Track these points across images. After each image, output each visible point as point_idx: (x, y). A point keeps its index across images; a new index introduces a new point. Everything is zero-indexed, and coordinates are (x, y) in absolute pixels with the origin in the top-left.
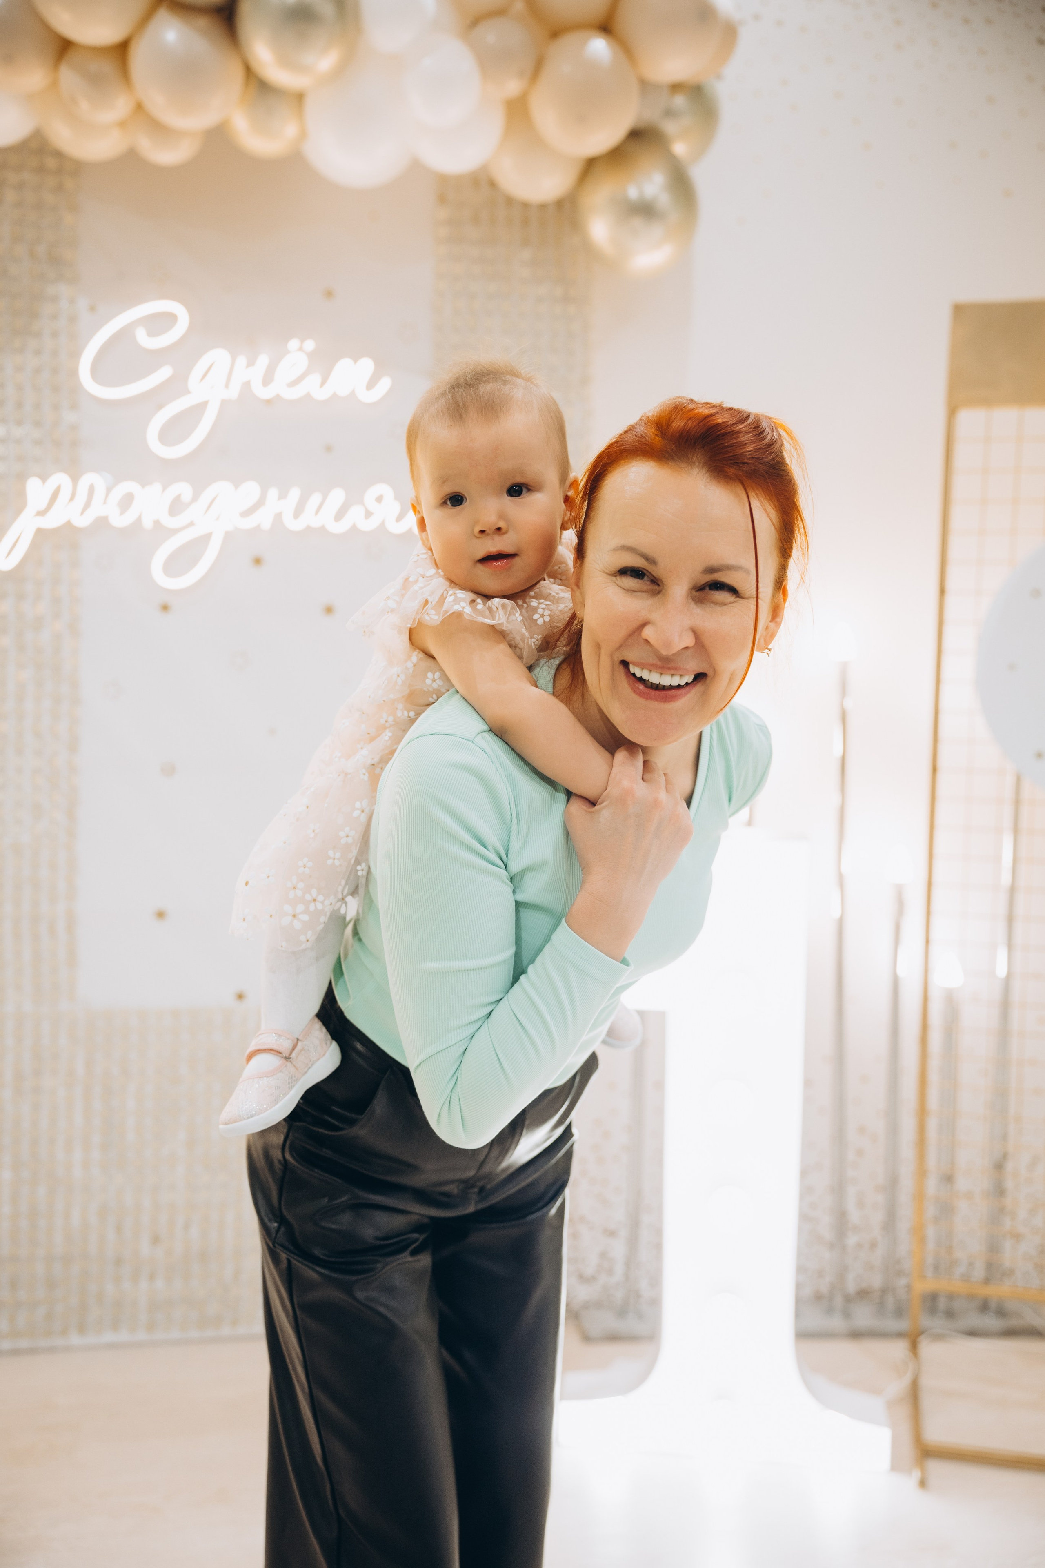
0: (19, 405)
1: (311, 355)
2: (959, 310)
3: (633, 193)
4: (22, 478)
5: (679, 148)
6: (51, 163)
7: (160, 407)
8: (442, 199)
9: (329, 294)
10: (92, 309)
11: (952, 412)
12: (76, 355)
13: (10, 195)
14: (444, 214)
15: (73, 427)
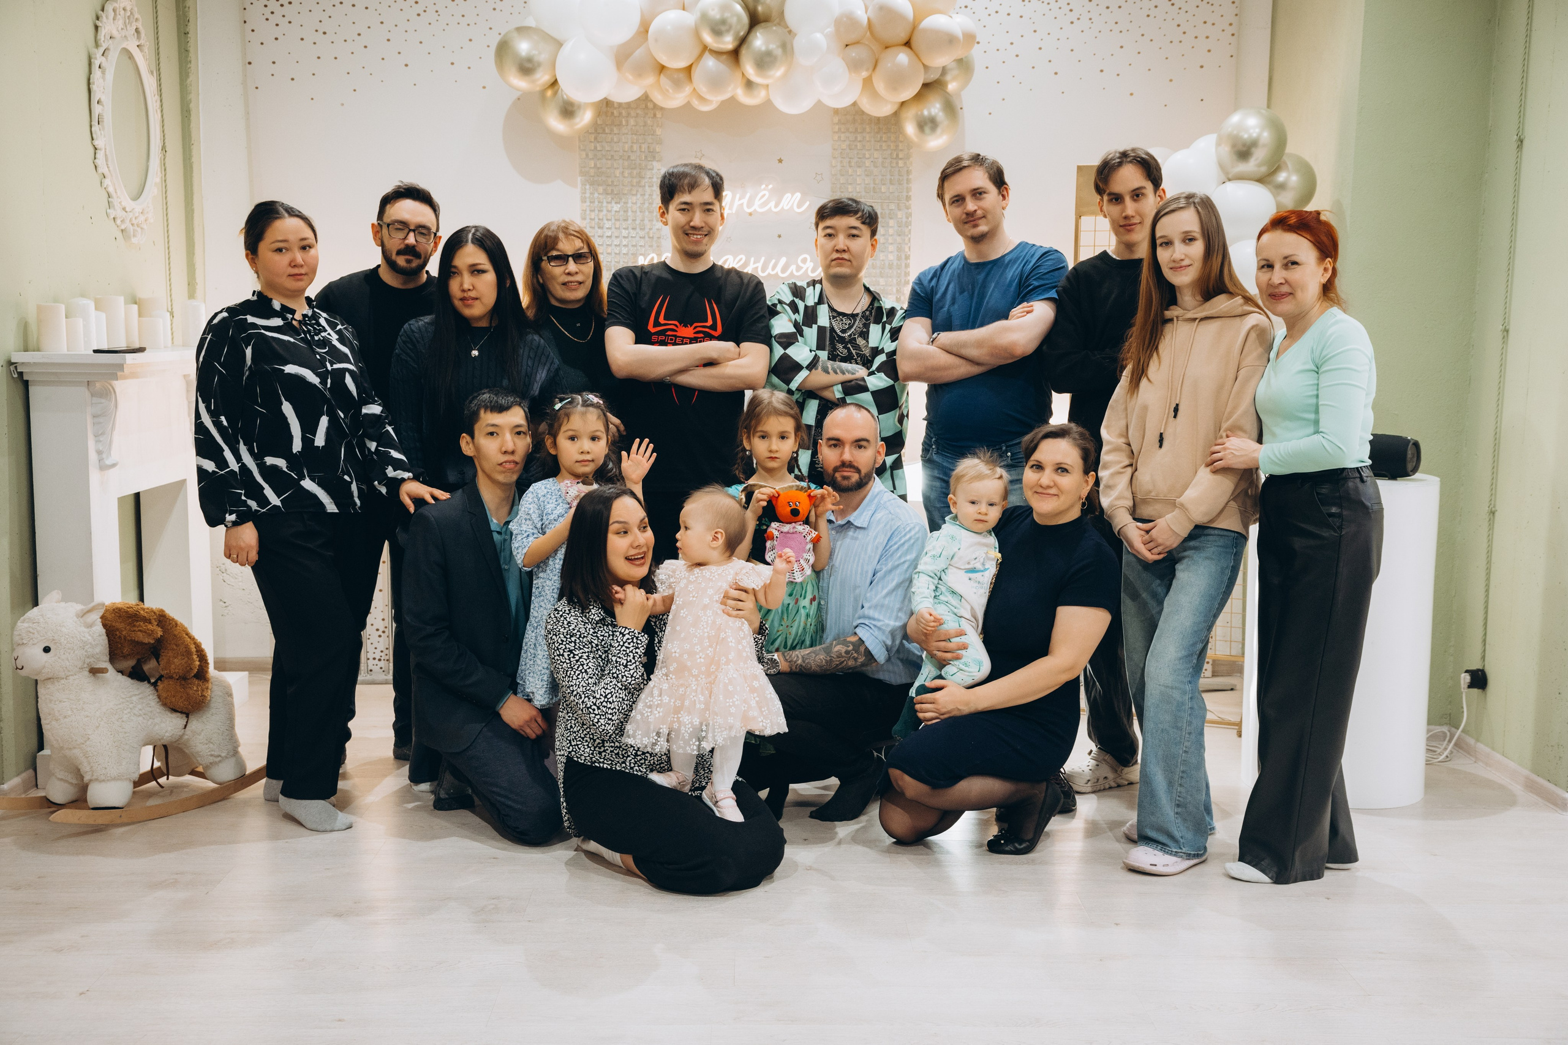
1: (771, 191)
2: (1080, 168)
3: (926, 113)
5: (951, 87)
6: (650, 105)
8: (832, 120)
9: (780, 161)
11: (1078, 217)
13: (632, 122)
14: (836, 120)
15: (658, 229)
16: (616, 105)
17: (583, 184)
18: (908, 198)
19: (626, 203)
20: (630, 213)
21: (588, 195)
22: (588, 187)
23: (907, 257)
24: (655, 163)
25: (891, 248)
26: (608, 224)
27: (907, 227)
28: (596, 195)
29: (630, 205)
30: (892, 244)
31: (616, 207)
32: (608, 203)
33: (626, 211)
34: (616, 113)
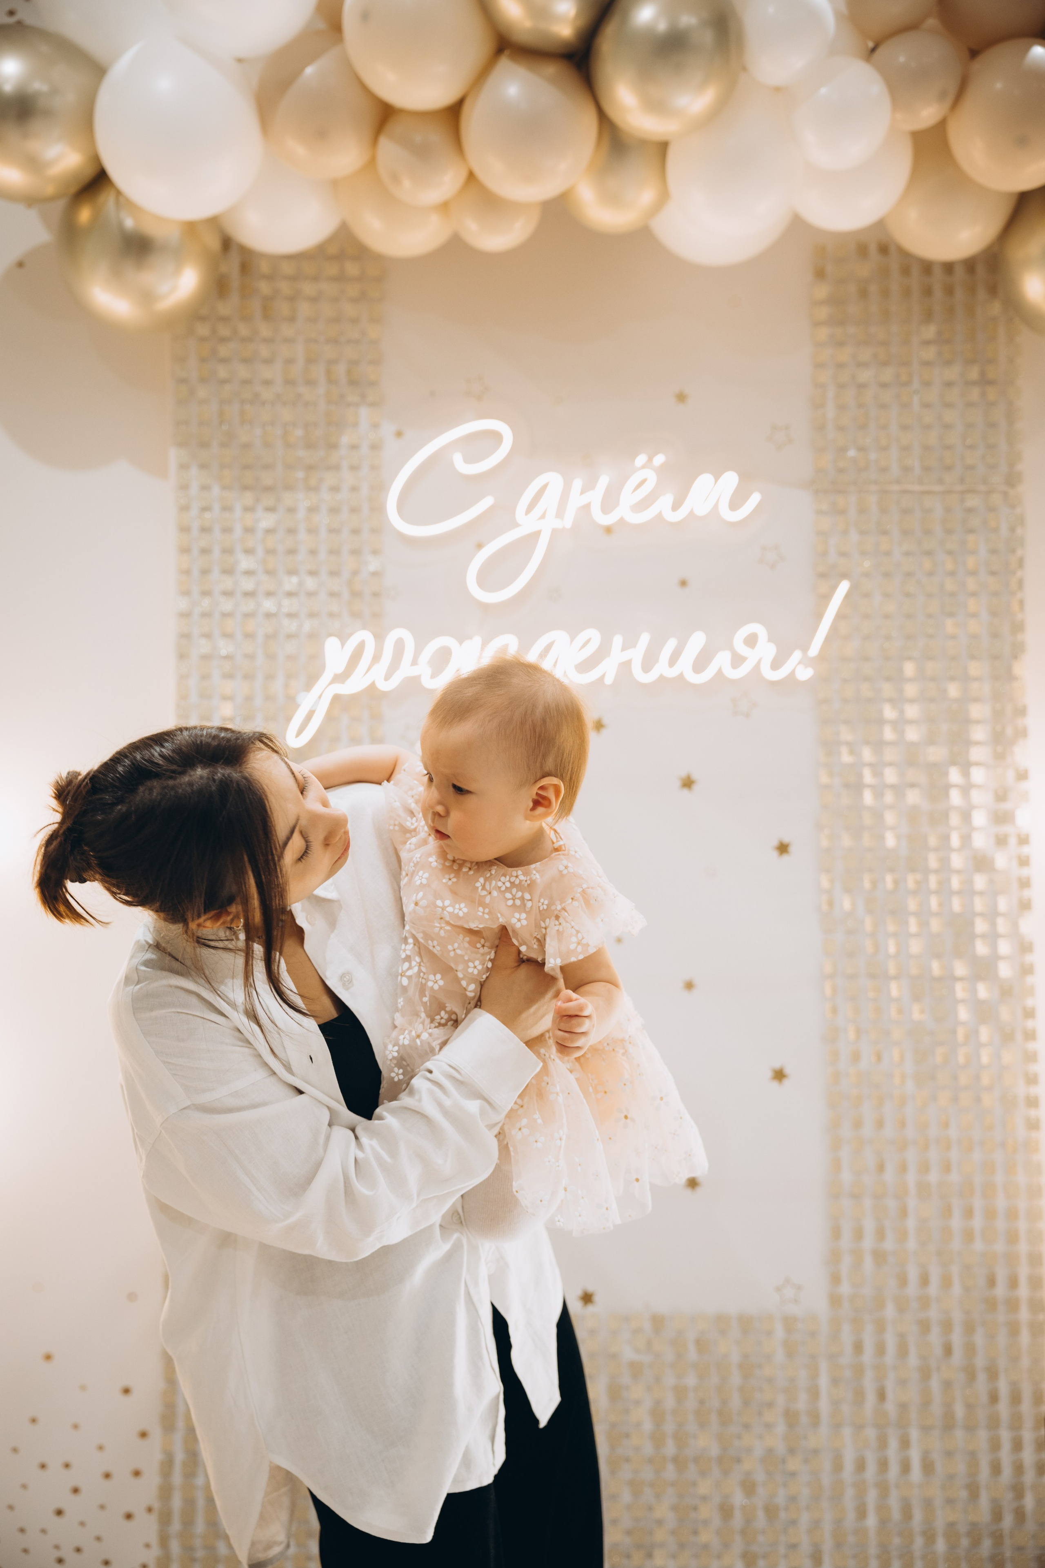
0: (313, 552)
1: (661, 471)
4: (316, 638)
7: (480, 546)
8: (820, 274)
9: (681, 397)
10: (399, 434)
12: (380, 488)
13: (304, 309)
14: (822, 291)
15: (375, 574)
16: (265, 267)
17: (184, 467)
18: (1012, 479)
19: (291, 510)
20: (302, 535)
21: (194, 490)
22: (194, 471)
23: (1018, 627)
24: (364, 414)
25: (972, 604)
26: (245, 563)
27: (1013, 551)
28: (216, 490)
29: (301, 514)
30: (974, 594)
31: (266, 521)
32: (246, 509)
33: (291, 531)
34: (264, 287)
